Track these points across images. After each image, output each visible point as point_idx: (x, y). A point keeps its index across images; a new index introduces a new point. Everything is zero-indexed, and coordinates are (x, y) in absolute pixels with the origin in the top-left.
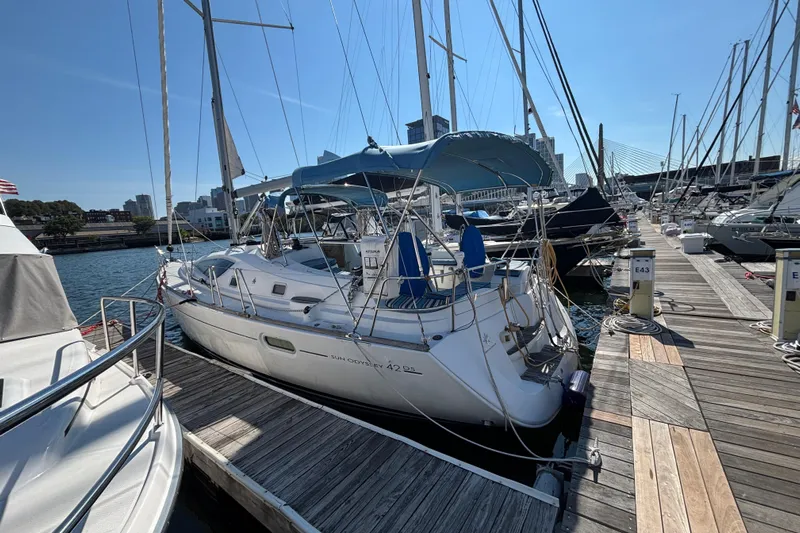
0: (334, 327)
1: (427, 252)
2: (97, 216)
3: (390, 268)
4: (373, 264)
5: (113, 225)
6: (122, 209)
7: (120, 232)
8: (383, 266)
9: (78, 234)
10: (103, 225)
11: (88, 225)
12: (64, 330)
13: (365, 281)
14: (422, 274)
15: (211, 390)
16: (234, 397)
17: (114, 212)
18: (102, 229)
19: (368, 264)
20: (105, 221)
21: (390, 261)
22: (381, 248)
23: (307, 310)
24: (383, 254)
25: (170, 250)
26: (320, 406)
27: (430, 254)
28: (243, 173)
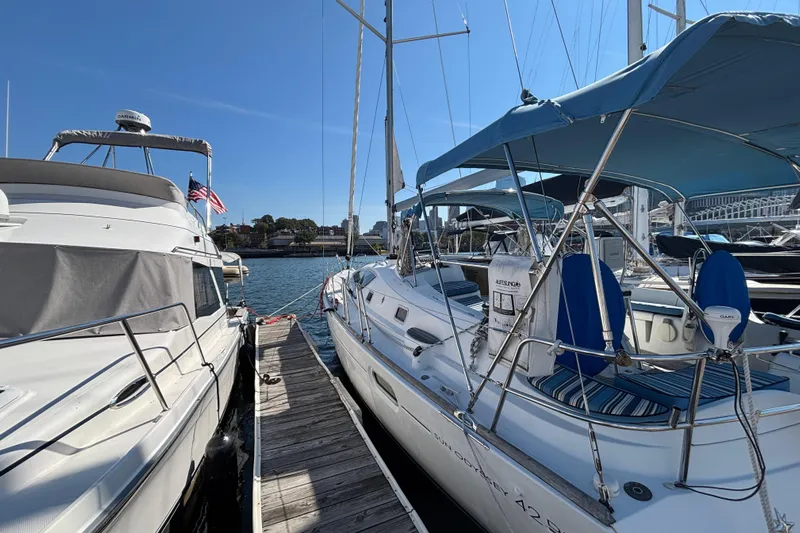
0: (444, 389)
1: (623, 289)
2: (325, 230)
3: (538, 316)
4: (507, 306)
5: (333, 238)
6: (340, 226)
7: (336, 243)
8: (524, 312)
9: (312, 243)
10: (327, 237)
11: (319, 237)
12: (159, 332)
13: (491, 333)
14: (609, 347)
15: (310, 421)
16: (326, 441)
17: (335, 228)
18: (326, 240)
19: (497, 305)
20: (328, 234)
21: (538, 305)
22: (523, 277)
23: (418, 352)
24: (525, 291)
25: (348, 259)
26: (409, 507)
27: (629, 293)
28: (404, 186)
